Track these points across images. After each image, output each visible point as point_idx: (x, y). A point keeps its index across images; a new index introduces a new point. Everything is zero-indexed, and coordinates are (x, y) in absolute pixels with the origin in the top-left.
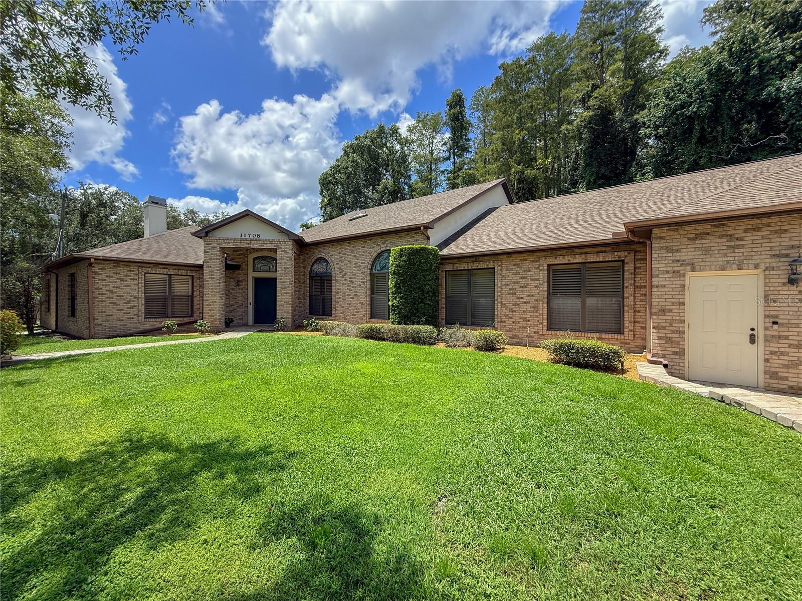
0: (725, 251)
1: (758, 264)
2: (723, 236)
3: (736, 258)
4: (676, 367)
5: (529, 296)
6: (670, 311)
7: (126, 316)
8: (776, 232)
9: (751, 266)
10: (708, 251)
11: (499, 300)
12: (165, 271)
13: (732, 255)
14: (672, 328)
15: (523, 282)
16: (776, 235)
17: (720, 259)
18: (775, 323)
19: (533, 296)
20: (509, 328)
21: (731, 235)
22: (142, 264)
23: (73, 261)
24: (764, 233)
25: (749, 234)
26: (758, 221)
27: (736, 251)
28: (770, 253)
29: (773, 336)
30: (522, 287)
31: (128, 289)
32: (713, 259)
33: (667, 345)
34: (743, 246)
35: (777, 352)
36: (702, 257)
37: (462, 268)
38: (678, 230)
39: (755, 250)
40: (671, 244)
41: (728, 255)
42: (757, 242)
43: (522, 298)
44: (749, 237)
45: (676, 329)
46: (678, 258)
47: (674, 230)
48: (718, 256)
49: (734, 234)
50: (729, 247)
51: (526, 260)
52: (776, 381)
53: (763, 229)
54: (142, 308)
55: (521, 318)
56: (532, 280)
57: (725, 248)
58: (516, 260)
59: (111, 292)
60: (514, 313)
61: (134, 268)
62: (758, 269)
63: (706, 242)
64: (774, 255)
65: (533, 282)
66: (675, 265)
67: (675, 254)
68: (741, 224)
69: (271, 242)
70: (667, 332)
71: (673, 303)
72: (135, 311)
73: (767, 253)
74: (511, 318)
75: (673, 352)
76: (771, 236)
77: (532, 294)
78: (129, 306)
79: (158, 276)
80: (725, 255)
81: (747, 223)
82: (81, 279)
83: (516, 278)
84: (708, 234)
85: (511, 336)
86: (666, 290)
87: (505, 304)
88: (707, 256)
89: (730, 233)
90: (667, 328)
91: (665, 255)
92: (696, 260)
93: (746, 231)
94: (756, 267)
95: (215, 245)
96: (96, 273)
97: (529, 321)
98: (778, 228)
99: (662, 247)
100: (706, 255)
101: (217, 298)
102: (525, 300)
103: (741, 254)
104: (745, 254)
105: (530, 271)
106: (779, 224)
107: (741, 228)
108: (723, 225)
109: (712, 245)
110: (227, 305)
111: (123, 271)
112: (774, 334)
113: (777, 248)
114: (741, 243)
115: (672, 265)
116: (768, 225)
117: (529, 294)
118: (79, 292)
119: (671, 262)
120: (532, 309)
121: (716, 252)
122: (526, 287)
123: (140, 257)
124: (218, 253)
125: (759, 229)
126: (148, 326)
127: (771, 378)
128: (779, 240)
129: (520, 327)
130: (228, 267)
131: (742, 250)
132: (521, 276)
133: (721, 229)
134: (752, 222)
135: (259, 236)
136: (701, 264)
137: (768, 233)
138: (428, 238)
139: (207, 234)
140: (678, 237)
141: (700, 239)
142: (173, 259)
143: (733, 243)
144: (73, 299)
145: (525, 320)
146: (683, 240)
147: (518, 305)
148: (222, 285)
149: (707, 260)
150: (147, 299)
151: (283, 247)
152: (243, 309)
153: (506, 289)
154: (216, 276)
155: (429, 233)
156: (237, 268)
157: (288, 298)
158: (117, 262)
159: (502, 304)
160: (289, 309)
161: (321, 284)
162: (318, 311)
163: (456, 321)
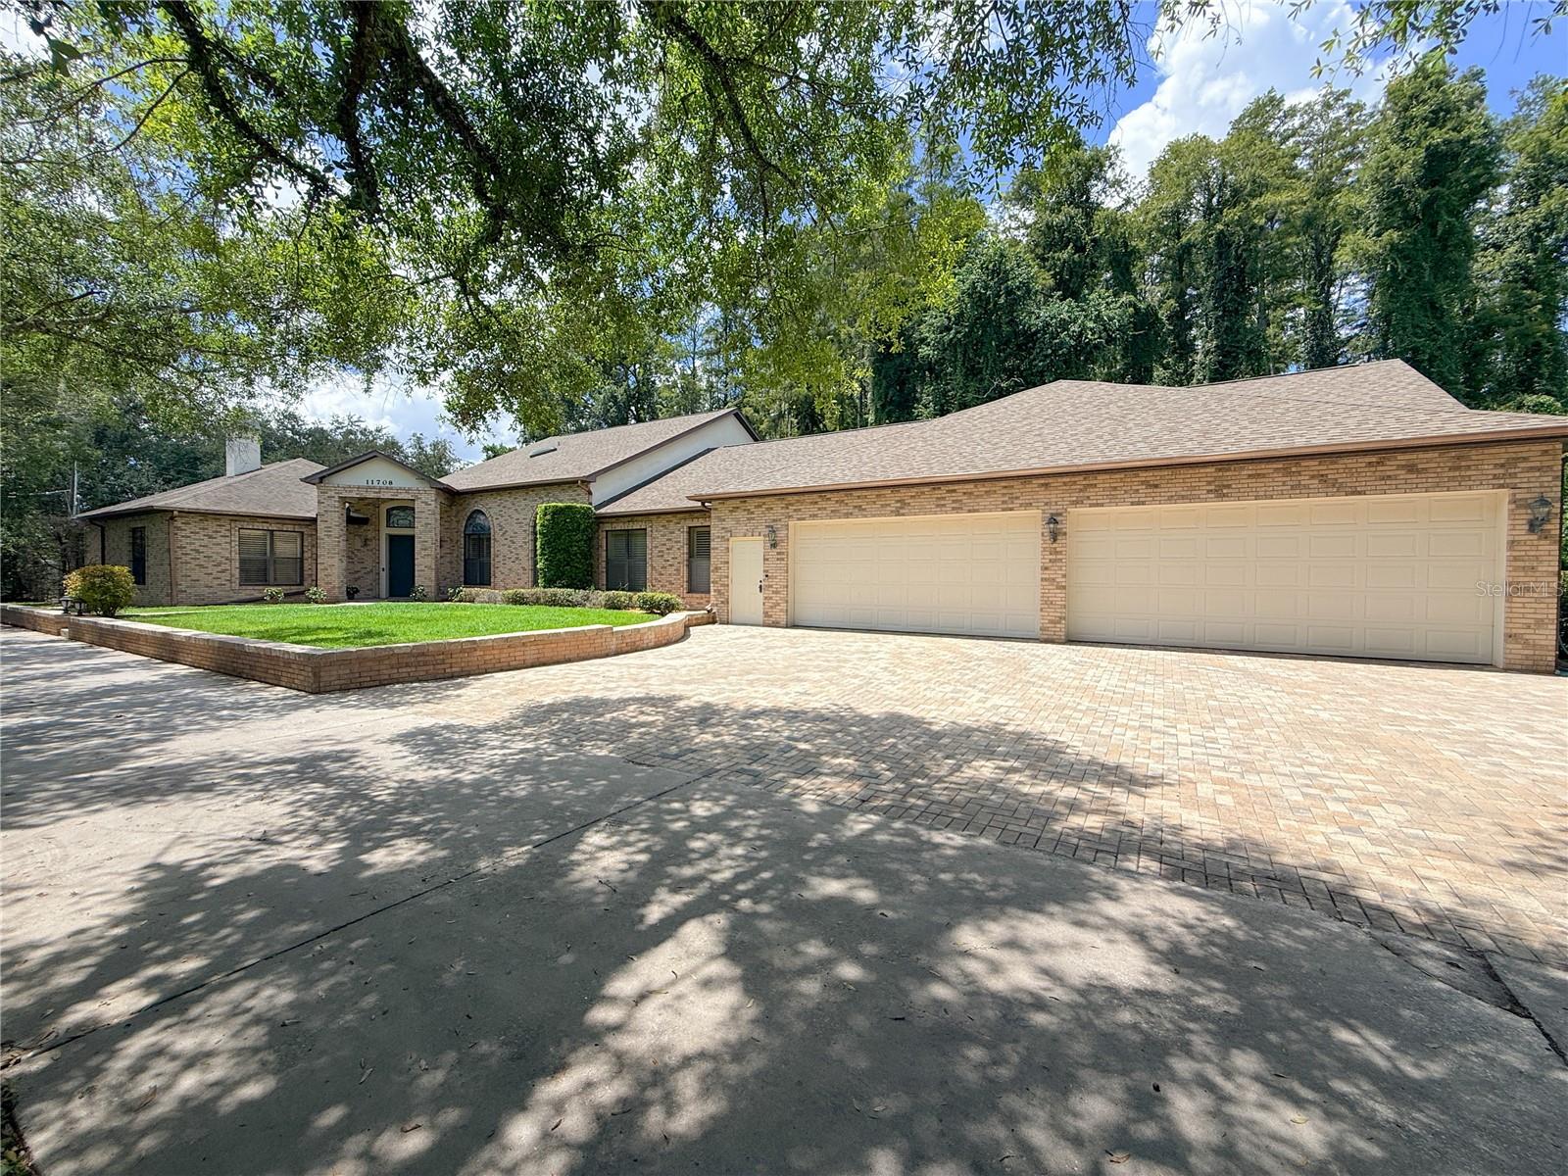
0: (746, 522)
2: (745, 510)
4: (723, 613)
5: (673, 558)
7: (216, 582)
10: (738, 521)
11: (650, 563)
12: (266, 526)
13: (749, 525)
14: (721, 583)
15: (669, 544)
17: (744, 528)
18: (767, 576)
19: (676, 558)
21: (749, 510)
22: (236, 517)
27: (751, 521)
30: (667, 549)
31: (217, 549)
33: (718, 597)
34: (754, 519)
37: (619, 529)
38: (724, 503)
39: (759, 521)
40: (721, 515)
42: (760, 515)
43: (668, 560)
44: (757, 512)
46: (724, 526)
48: (743, 525)
51: (671, 521)
54: (237, 573)
55: (667, 581)
56: (675, 542)
57: (746, 519)
58: (663, 519)
59: (197, 551)
60: (661, 576)
61: (226, 522)
63: (737, 514)
64: (767, 526)
65: (676, 544)
66: (723, 531)
67: (723, 523)
69: (407, 491)
70: (719, 585)
71: (722, 562)
72: (227, 575)
73: (764, 524)
74: (661, 581)
75: (721, 601)
76: (766, 512)
77: (676, 556)
78: (219, 569)
79: (255, 532)
80: (746, 525)
82: (154, 537)
83: (663, 540)
86: (718, 551)
87: (656, 568)
93: (755, 507)
94: (760, 534)
95: (333, 493)
96: (179, 529)
97: (673, 584)
100: (737, 524)
101: (336, 561)
102: (670, 563)
103: (753, 525)
105: (673, 534)
106: (769, 503)
107: (753, 505)
109: (740, 517)
110: (350, 571)
111: (212, 526)
112: (767, 584)
114: (753, 516)
117: (673, 555)
118: (154, 552)
120: (676, 572)
121: (742, 522)
122: (670, 550)
124: (337, 504)
126: (243, 596)
129: (667, 590)
130: (350, 521)
132: (667, 537)
133: (744, 505)
135: (390, 482)
136: (735, 531)
137: (764, 509)
138: (590, 493)
139: (321, 480)
140: (724, 508)
141: (735, 512)
142: (275, 511)
143: (749, 516)
145: (670, 583)
146: (726, 511)
147: (665, 567)
148: (343, 545)
150: (242, 561)
151: (424, 497)
152: (371, 577)
153: (656, 551)
154: (336, 532)
155: (592, 487)
156: (364, 521)
157: (430, 562)
158: (204, 515)
159: (653, 567)
160: (432, 574)
161: (478, 544)
162: (475, 578)
163: (617, 586)
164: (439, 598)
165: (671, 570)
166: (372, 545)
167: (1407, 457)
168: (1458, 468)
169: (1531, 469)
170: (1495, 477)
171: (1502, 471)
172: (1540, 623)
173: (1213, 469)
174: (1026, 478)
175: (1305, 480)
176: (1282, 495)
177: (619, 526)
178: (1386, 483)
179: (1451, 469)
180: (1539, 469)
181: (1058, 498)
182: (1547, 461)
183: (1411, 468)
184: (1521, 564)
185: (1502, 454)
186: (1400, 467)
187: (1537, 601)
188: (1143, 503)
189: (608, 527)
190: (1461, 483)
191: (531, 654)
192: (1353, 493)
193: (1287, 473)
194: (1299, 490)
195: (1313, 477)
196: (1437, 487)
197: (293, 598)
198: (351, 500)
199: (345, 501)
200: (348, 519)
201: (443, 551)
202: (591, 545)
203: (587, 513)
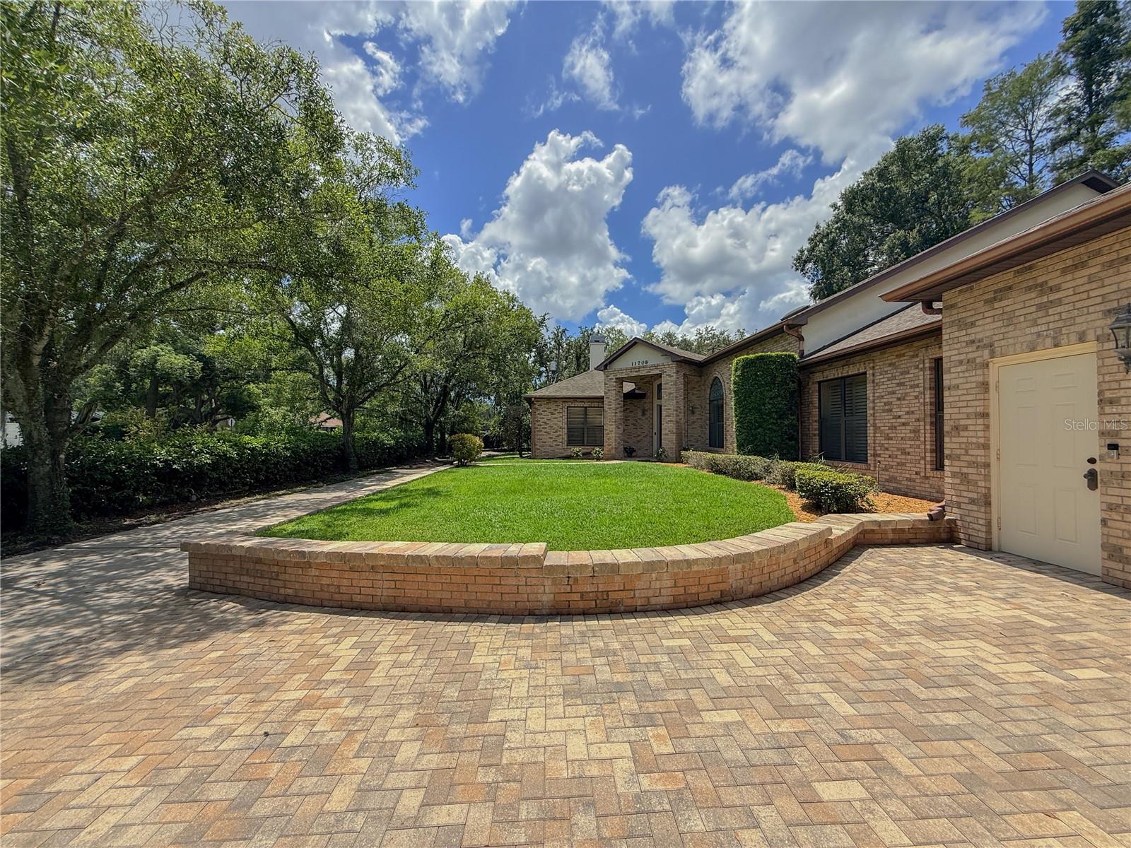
0: (1034, 316)
1: (1084, 332)
2: (1030, 289)
3: (1051, 326)
4: (975, 526)
5: (908, 413)
6: (966, 428)
7: (555, 443)
8: (1111, 265)
9: (1073, 338)
10: (1010, 320)
11: (871, 422)
12: (582, 404)
13: (1044, 320)
14: (967, 458)
15: (900, 391)
16: (1111, 271)
17: (1028, 331)
18: (1113, 447)
19: (913, 412)
20: (886, 465)
21: (1041, 285)
22: (565, 399)
24: (1093, 270)
25: (1069, 277)
26: (1082, 250)
27: (1051, 311)
28: (1102, 307)
29: (1112, 473)
30: (899, 399)
31: (555, 421)
32: (1018, 333)
33: (962, 487)
34: (1059, 302)
35: (1119, 506)
36: (1003, 330)
37: (832, 377)
38: (972, 288)
39: (1078, 305)
40: (964, 315)
41: (1040, 321)
42: (1082, 289)
43: (899, 417)
44: (1069, 282)
45: (973, 459)
46: (973, 337)
47: (967, 290)
48: (1024, 325)
49: (1046, 282)
50: (1040, 307)
51: (903, 355)
52: (1120, 566)
53: (1091, 263)
54: (565, 437)
55: (898, 449)
56: (911, 387)
57: (1033, 309)
58: (890, 356)
59: (545, 423)
60: (890, 442)
61: (560, 403)
62: (1083, 342)
63: (1007, 304)
64: (1109, 311)
65: (912, 390)
66: (970, 349)
67: (969, 331)
68: (1056, 260)
69: (656, 367)
70: (963, 464)
71: (968, 414)
72: (560, 439)
73: (1098, 308)
74: (887, 449)
75: (970, 498)
76: (1103, 275)
77: (912, 409)
78: (556, 434)
79: (577, 408)
80: (1035, 324)
81: (1065, 257)
83: (892, 386)
84: (1010, 288)
85: (887, 477)
86: (960, 392)
87: (879, 428)
88: (1011, 328)
89: (1040, 280)
90: (962, 458)
91: (957, 334)
92: (996, 338)
93: (1064, 271)
94: (1082, 338)
95: (612, 376)
96: (537, 409)
97: (909, 454)
98: (1114, 256)
99: (953, 322)
100: (1008, 326)
101: (613, 428)
102: (903, 420)
103: (1057, 317)
104: (1064, 316)
105: (908, 373)
106: (1117, 247)
107: (1056, 268)
108: (1030, 268)
109: (1016, 307)
110: (628, 434)
111: (553, 406)
112: (1113, 469)
113: (1113, 297)
114: (1057, 296)
115: (966, 350)
116: (1098, 253)
117: (907, 409)
119: (964, 344)
120: (913, 435)
121: (1022, 319)
122: (904, 399)
123: (564, 393)
124: (614, 384)
125: (1083, 265)
126: (569, 453)
127: (1110, 557)
128: (1117, 279)
129: (898, 463)
130: (634, 396)
131: (1059, 309)
132: (898, 381)
133: (1028, 276)
134: (1071, 254)
135: (647, 362)
136: (1003, 343)
137: (1098, 268)
138: (801, 339)
139: (606, 367)
140: (972, 301)
141: (1001, 300)
142: (587, 394)
143: (1045, 299)
145: (904, 452)
146: (977, 305)
147: (895, 427)
148: (620, 415)
149: (1010, 335)
150: (569, 429)
151: (667, 371)
152: (648, 439)
153: (880, 404)
154: (615, 407)
155: (805, 331)
156: (642, 396)
157: (672, 427)
158: (549, 399)
159: (876, 428)
160: (673, 438)
161: (717, 410)
162: (716, 441)
163: (831, 454)
164: (679, 460)
165: (905, 432)
166: (648, 414)
177: (833, 373)
189: (819, 377)
197: (587, 456)
198: (629, 380)
199: (620, 381)
200: (629, 396)
201: (694, 418)
202: (797, 398)
203: (786, 362)
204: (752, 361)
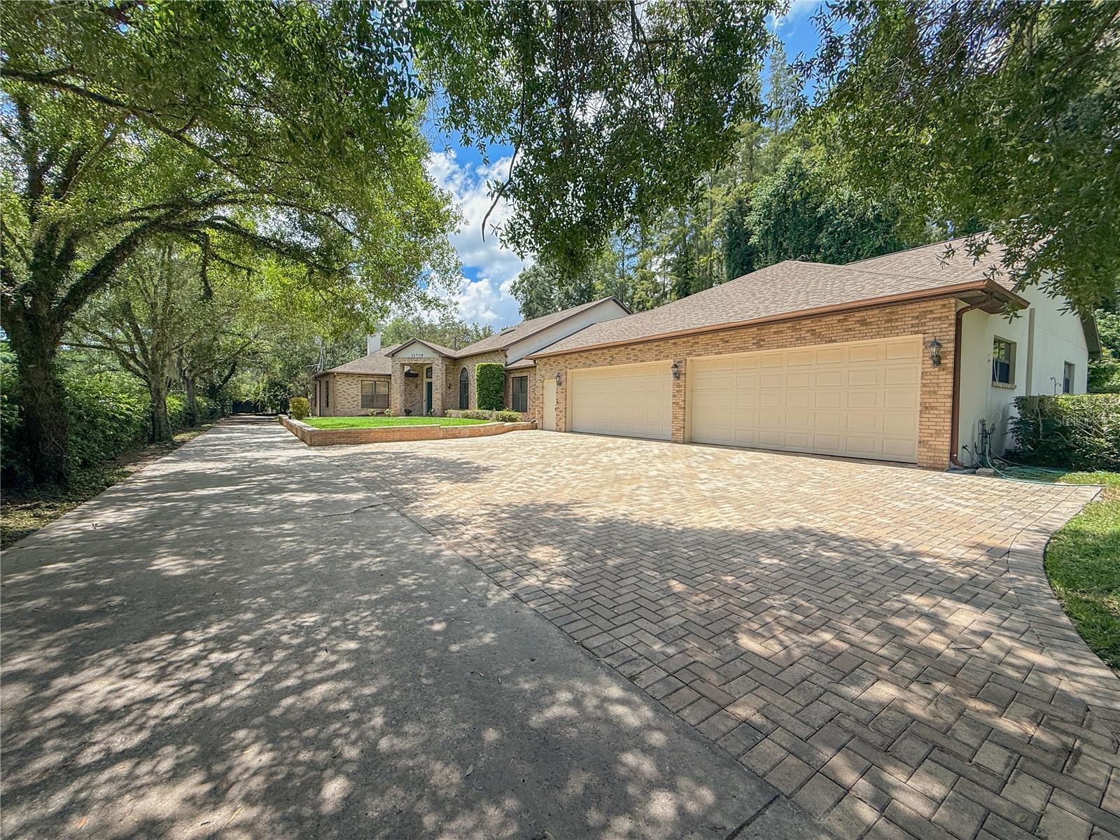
7: (352, 405)
11: (529, 396)
12: (372, 379)
22: (360, 375)
23: (327, 374)
31: (353, 390)
37: (516, 377)
54: (360, 402)
59: (345, 392)
60: (534, 404)
61: (356, 377)
69: (429, 359)
72: (355, 403)
74: (533, 407)
78: (353, 400)
79: (369, 381)
82: (331, 385)
85: (533, 417)
95: (396, 361)
96: (338, 381)
100: (546, 372)
101: (398, 396)
110: (406, 401)
111: (350, 379)
118: (330, 392)
123: (359, 371)
124: (400, 367)
126: (363, 413)
135: (422, 355)
138: (506, 357)
139: (393, 355)
142: (376, 372)
144: (327, 397)
148: (403, 387)
149: (546, 375)
150: (362, 396)
151: (436, 362)
152: (418, 403)
153: (531, 389)
154: (399, 381)
155: (508, 353)
156: (416, 375)
157: (439, 396)
158: (348, 374)
159: (530, 398)
160: (440, 403)
161: (465, 386)
162: (464, 405)
163: (516, 409)
164: (444, 415)
166: (420, 387)
167: (861, 314)
168: (890, 321)
169: (935, 319)
170: (913, 326)
171: (917, 321)
172: (938, 433)
173: (755, 329)
174: (666, 339)
175: (803, 334)
176: (791, 345)
177: (517, 375)
178: (849, 333)
179: (887, 322)
180: (940, 319)
181: (681, 350)
182: (945, 311)
183: (863, 322)
184: (928, 389)
185: (917, 308)
186: (857, 322)
187: (937, 416)
188: (721, 353)
189: (512, 376)
190: (893, 331)
191: (397, 435)
192: (830, 342)
193: (794, 329)
194: (801, 340)
195: (808, 331)
196: (878, 335)
197: (381, 414)
198: (407, 365)
199: (403, 365)
200: (408, 375)
201: (451, 391)
202: (503, 385)
203: (499, 368)
204: (485, 366)
